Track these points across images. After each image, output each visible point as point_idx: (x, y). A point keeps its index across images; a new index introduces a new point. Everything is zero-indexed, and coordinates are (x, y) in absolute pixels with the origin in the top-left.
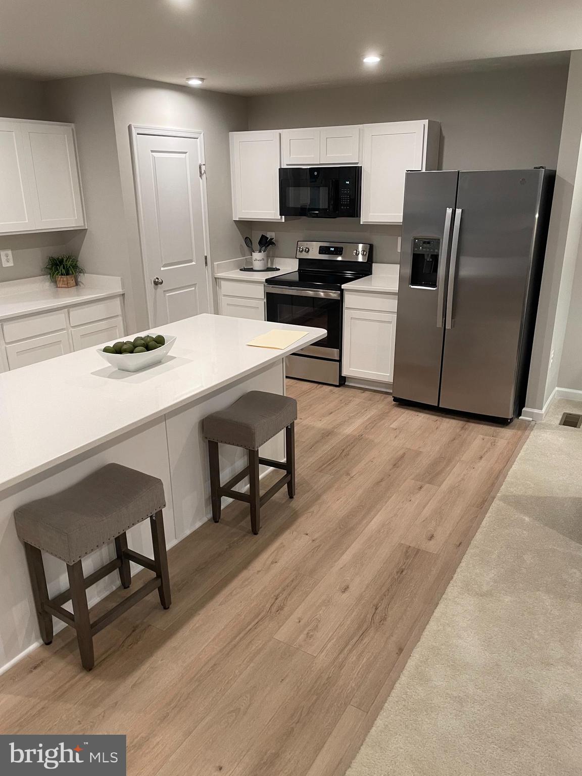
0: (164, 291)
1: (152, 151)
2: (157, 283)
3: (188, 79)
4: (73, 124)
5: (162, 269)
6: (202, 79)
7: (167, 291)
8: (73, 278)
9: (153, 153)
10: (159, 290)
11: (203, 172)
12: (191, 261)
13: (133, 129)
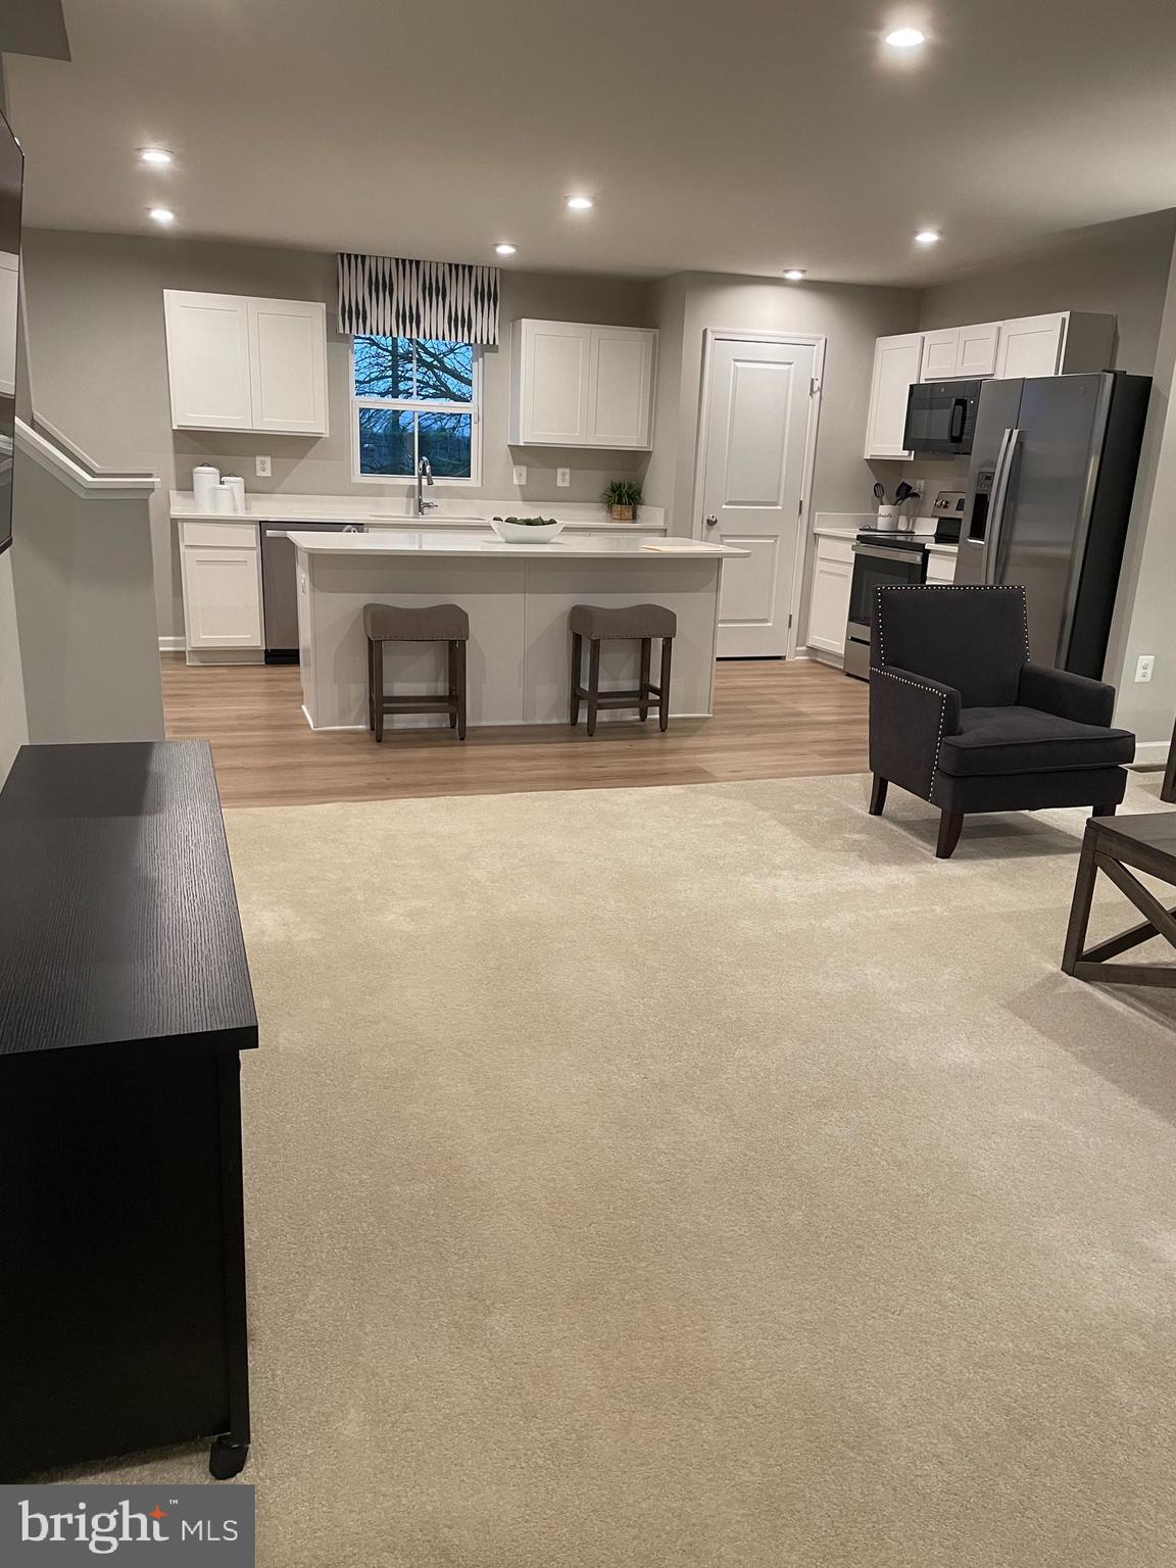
0: (722, 536)
1: (735, 360)
2: (711, 523)
3: (786, 271)
4: (657, 330)
5: (724, 507)
6: (803, 271)
7: (725, 536)
8: (630, 510)
9: (737, 363)
10: (713, 532)
11: (815, 389)
12: (776, 504)
13: (709, 333)
